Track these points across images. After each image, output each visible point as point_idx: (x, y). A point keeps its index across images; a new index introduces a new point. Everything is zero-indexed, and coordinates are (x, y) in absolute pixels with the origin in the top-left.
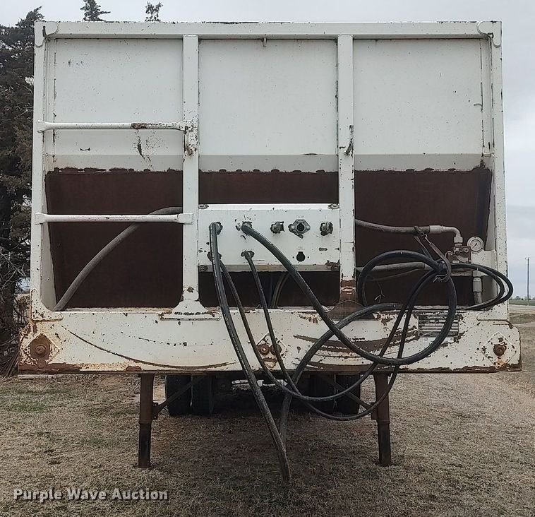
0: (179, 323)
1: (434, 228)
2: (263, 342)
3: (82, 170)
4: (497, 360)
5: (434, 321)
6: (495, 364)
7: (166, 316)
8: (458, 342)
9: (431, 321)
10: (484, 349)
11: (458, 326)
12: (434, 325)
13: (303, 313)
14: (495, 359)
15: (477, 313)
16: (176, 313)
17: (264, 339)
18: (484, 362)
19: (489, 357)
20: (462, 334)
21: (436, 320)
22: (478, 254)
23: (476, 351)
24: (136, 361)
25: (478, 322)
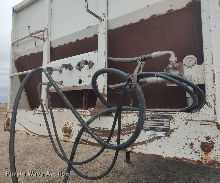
0: (39, 115)
1: (154, 54)
2: (65, 126)
3: (23, 56)
4: (204, 156)
5: (150, 119)
6: (202, 158)
7: (36, 112)
8: (169, 137)
9: (149, 119)
10: (192, 145)
11: (169, 124)
12: (151, 122)
13: (80, 112)
14: (202, 154)
15: (185, 115)
16: (38, 111)
17: (65, 125)
18: (192, 156)
19: (196, 152)
20: (172, 131)
21: (152, 118)
22: (192, 68)
23: (185, 145)
24: (28, 131)
25: (186, 122)
